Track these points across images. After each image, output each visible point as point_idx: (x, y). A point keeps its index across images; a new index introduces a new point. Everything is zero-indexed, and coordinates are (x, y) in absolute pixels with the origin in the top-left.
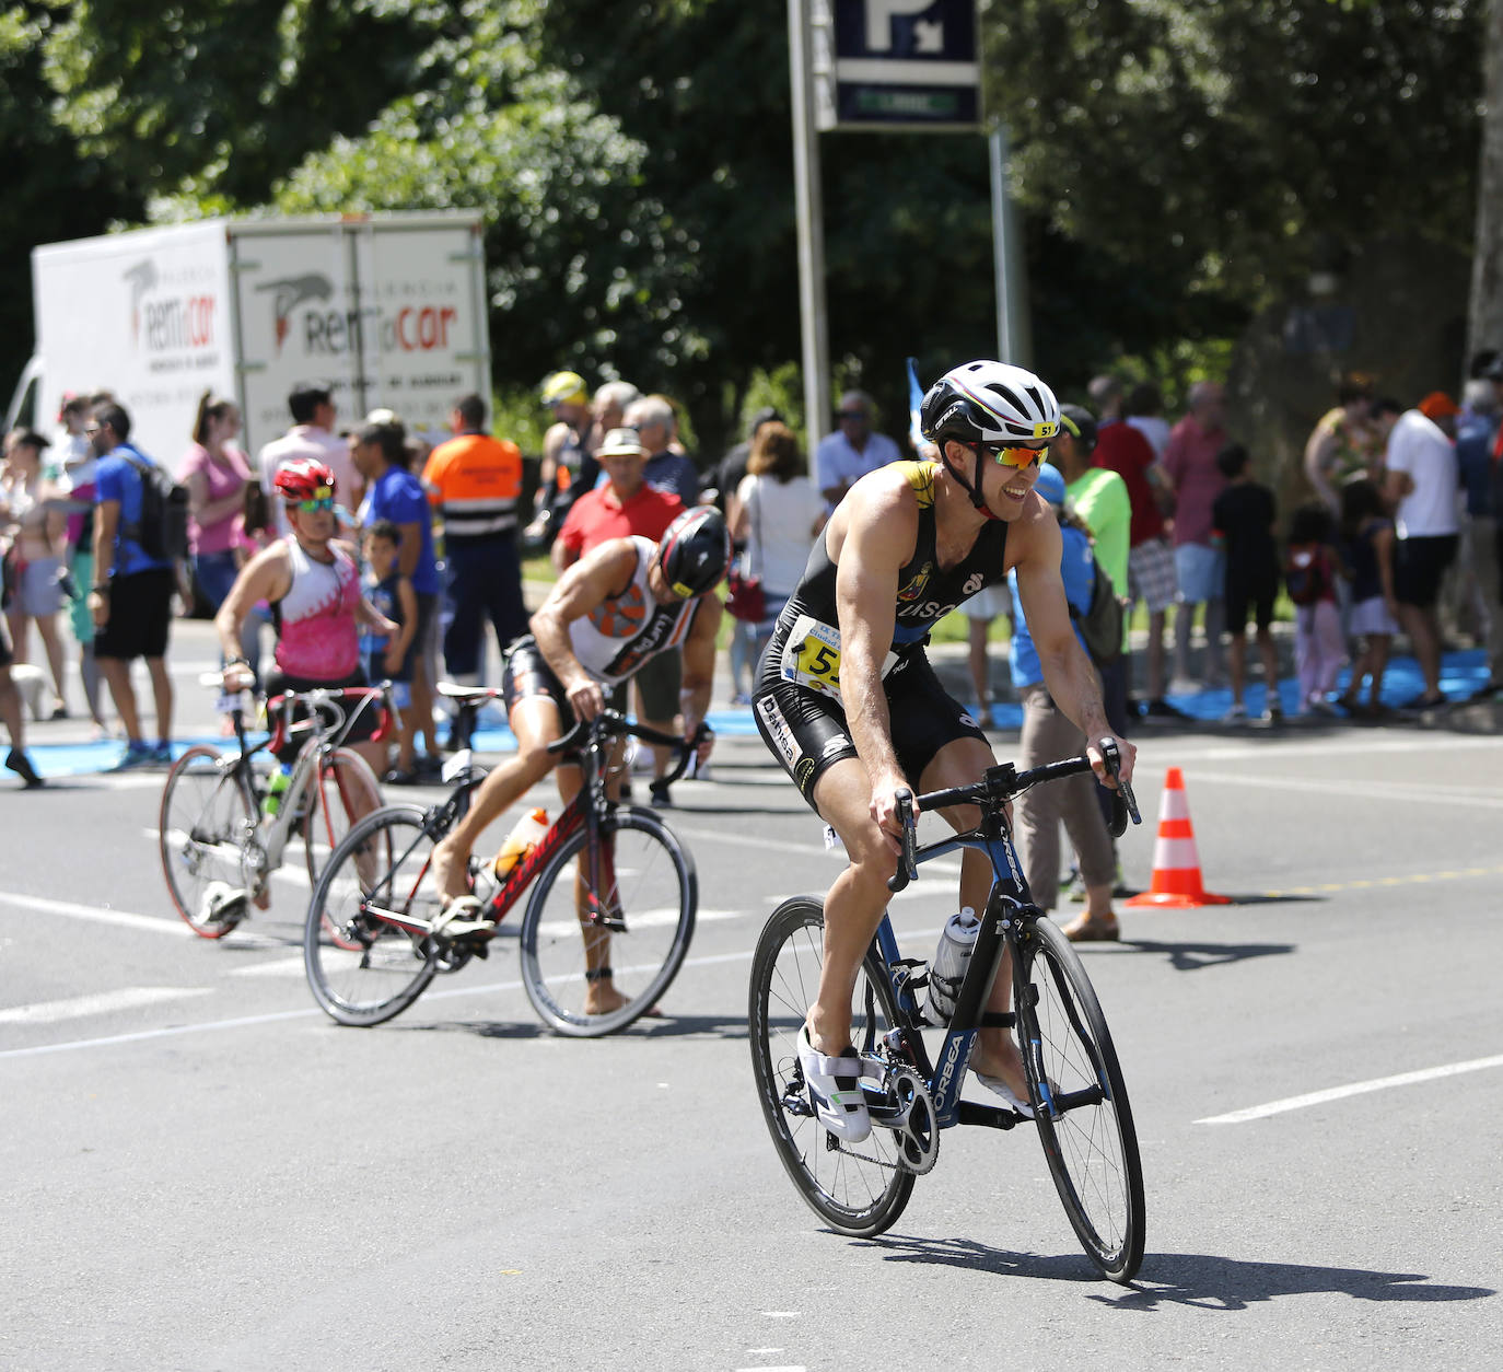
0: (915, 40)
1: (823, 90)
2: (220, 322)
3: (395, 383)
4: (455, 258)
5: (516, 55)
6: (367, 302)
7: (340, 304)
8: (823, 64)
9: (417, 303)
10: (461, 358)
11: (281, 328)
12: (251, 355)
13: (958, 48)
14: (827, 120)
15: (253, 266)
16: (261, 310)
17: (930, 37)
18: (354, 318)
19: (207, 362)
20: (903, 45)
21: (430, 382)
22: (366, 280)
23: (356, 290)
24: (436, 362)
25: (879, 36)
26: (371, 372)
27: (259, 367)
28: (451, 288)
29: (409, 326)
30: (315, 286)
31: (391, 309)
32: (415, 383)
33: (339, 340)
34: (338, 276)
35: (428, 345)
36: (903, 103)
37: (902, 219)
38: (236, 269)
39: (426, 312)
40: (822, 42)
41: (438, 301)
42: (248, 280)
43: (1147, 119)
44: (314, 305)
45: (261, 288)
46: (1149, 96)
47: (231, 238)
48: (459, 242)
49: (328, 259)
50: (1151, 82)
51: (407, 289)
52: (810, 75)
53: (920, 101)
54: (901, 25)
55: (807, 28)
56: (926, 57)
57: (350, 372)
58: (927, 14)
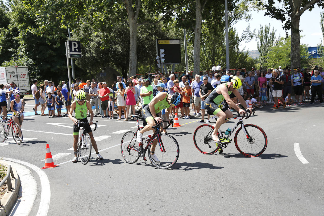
0: (76, 50)
1: (69, 55)
2: (5, 75)
3: (21, 80)
4: (25, 70)
5: (22, 53)
6: (18, 74)
7: (16, 74)
8: (69, 52)
9: (22, 74)
10: (26, 78)
11: (11, 76)
12: (8, 78)
13: (79, 51)
14: (69, 57)
15: (8, 71)
16: (9, 75)
17: (77, 50)
18: (17, 75)
19: (4, 79)
20: (75, 51)
21: (24, 80)
22: (18, 72)
23: (17, 73)
24: (24, 79)
25: (73, 50)
26: (19, 80)
27: (9, 79)
28: (25, 73)
29: (22, 75)
30: (13, 72)
31: (20, 74)
32: (22, 81)
33: (16, 77)
34: (15, 72)
35: (24, 77)
36: (75, 56)
37: (58, 67)
38: (6, 71)
39: (23, 74)
40: (68, 50)
41: (24, 74)
42: (7, 72)
43: (88, 58)
44: (13, 74)
45: (8, 73)
46: (89, 56)
47: (6, 68)
48: (26, 69)
49: (14, 70)
50: (88, 55)
51: (22, 73)
52: (68, 53)
53: (77, 56)
54: (75, 49)
55: (67, 49)
56: (77, 52)
57: (17, 80)
58: (77, 48)
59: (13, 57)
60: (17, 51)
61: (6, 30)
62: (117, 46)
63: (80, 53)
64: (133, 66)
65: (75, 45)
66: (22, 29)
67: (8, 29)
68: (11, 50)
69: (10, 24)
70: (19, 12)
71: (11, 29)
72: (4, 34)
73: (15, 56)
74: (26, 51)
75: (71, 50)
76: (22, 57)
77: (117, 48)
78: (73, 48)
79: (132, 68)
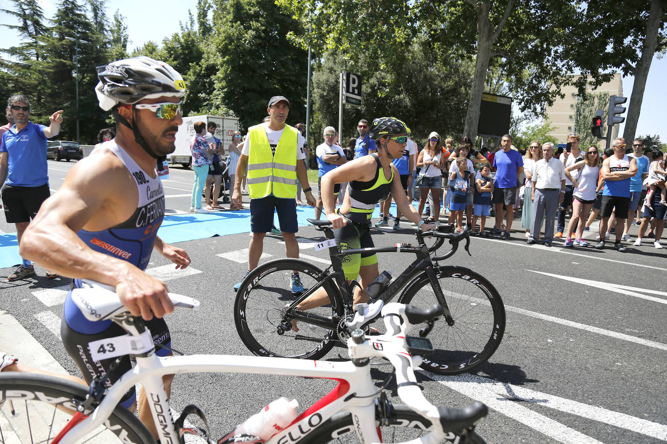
0: (355, 92)
1: (343, 97)
3: (227, 140)
4: (236, 124)
7: (221, 128)
8: (344, 93)
13: (359, 94)
18: (223, 131)
20: (353, 93)
23: (223, 127)
25: (351, 91)
29: (229, 132)
30: (218, 126)
31: (227, 130)
33: (221, 134)
34: (221, 125)
35: (231, 135)
39: (232, 131)
40: (344, 90)
44: (218, 128)
47: (208, 118)
48: (236, 122)
51: (230, 128)
52: (342, 94)
53: (354, 101)
54: (353, 89)
55: (343, 87)
56: (356, 94)
57: (222, 138)
58: (357, 88)
59: (204, 106)
60: (210, 98)
61: (197, 67)
62: (402, 96)
63: (358, 98)
64: (473, 130)
65: (354, 82)
66: (222, 66)
67: (200, 66)
68: (203, 95)
69: (202, 60)
70: (226, 38)
71: (204, 66)
72: (195, 73)
73: (207, 105)
74: (224, 99)
75: (348, 91)
76: (218, 107)
77: (400, 100)
78: (352, 85)
79: (471, 133)
